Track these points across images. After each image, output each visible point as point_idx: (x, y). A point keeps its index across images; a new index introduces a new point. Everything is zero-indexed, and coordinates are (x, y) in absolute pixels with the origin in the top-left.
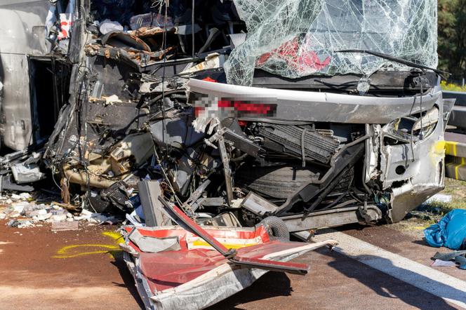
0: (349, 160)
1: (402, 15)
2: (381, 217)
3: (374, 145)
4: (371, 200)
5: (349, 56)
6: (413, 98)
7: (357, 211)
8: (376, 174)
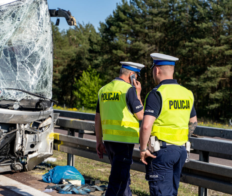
0: (8, 141)
1: (36, 73)
2: (22, 168)
3: (20, 134)
4: (18, 160)
5: (10, 91)
6: (39, 112)
7: (11, 165)
8: (20, 148)
